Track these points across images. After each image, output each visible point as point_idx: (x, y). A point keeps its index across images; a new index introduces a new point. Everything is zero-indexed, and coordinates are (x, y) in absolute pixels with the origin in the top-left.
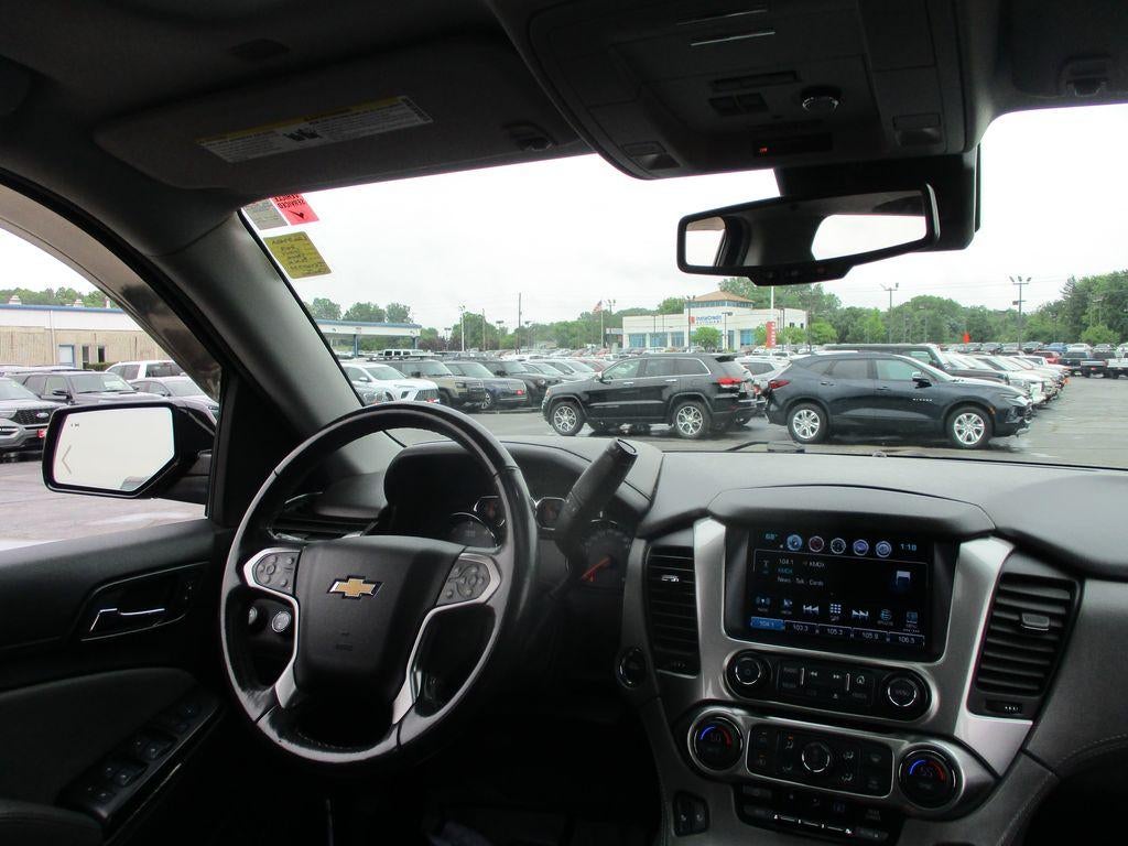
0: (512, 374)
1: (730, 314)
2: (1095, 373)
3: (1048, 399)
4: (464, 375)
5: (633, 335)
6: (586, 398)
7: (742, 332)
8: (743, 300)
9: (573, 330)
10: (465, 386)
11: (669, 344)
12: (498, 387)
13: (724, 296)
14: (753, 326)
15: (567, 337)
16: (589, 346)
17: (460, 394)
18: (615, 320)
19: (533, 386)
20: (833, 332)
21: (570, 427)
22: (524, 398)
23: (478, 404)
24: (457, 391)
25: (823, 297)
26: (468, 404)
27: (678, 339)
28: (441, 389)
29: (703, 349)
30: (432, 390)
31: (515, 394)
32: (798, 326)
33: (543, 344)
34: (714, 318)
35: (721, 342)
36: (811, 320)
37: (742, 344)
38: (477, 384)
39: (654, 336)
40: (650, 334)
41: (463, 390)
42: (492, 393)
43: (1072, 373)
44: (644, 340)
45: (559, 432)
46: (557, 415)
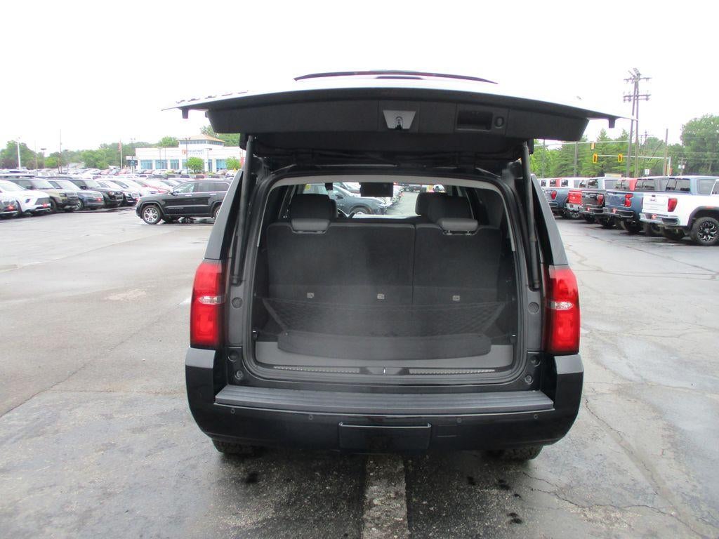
0: (91, 188)
1: (211, 149)
2: (416, 190)
3: (393, 204)
4: (61, 188)
5: (144, 161)
6: (163, 203)
7: (217, 160)
8: (217, 140)
9: (97, 156)
10: (65, 195)
11: (169, 166)
12: (85, 196)
13: (204, 137)
14: (225, 157)
15: (93, 161)
16: (112, 167)
17: (63, 200)
18: (131, 149)
19: (107, 196)
21: (154, 220)
22: (103, 203)
23: (74, 207)
24: (61, 198)
26: (68, 207)
27: (175, 164)
28: (51, 198)
29: (193, 171)
30: (45, 198)
31: (96, 201)
33: (74, 164)
34: (199, 151)
35: (204, 166)
37: (218, 169)
38: (72, 194)
39: (159, 162)
40: (156, 161)
41: (64, 198)
42: (82, 200)
43: (405, 190)
44: (151, 164)
45: (148, 223)
46: (146, 213)
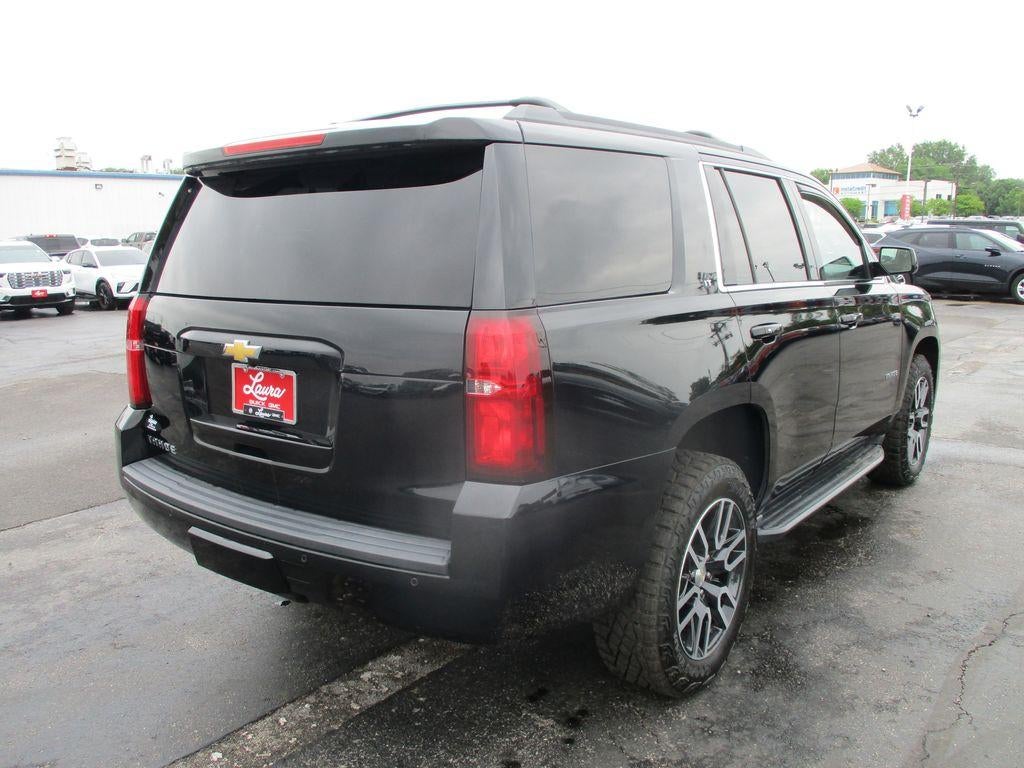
1: (873, 186)
7: (887, 203)
8: (891, 172)
13: (870, 168)
14: (898, 197)
20: (981, 204)
25: (976, 168)
32: (945, 198)
34: (858, 189)
35: (863, 212)
36: (959, 192)
37: (886, 215)
